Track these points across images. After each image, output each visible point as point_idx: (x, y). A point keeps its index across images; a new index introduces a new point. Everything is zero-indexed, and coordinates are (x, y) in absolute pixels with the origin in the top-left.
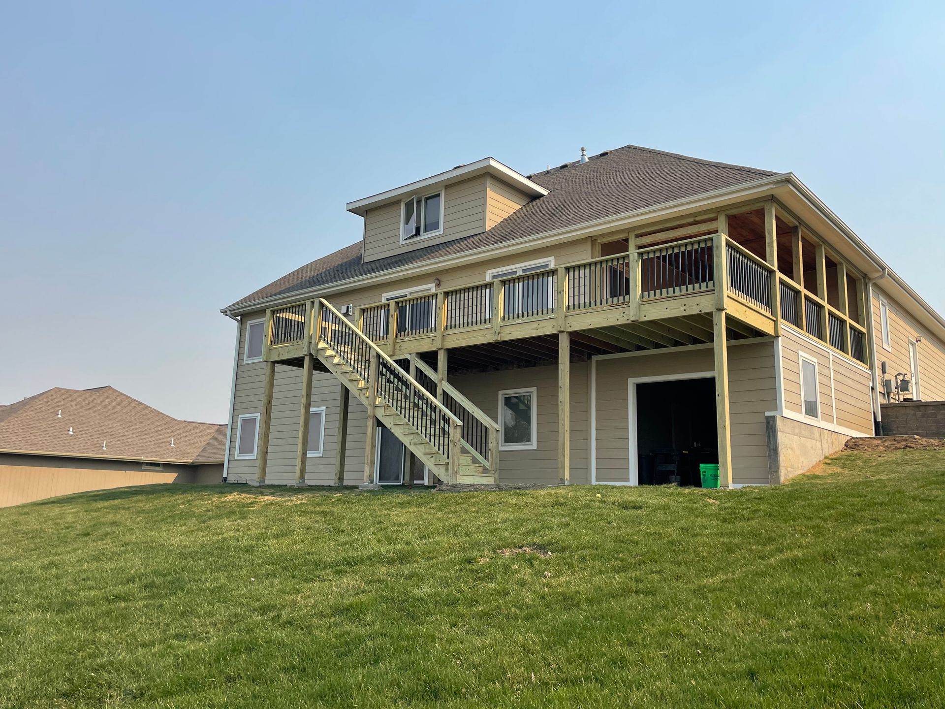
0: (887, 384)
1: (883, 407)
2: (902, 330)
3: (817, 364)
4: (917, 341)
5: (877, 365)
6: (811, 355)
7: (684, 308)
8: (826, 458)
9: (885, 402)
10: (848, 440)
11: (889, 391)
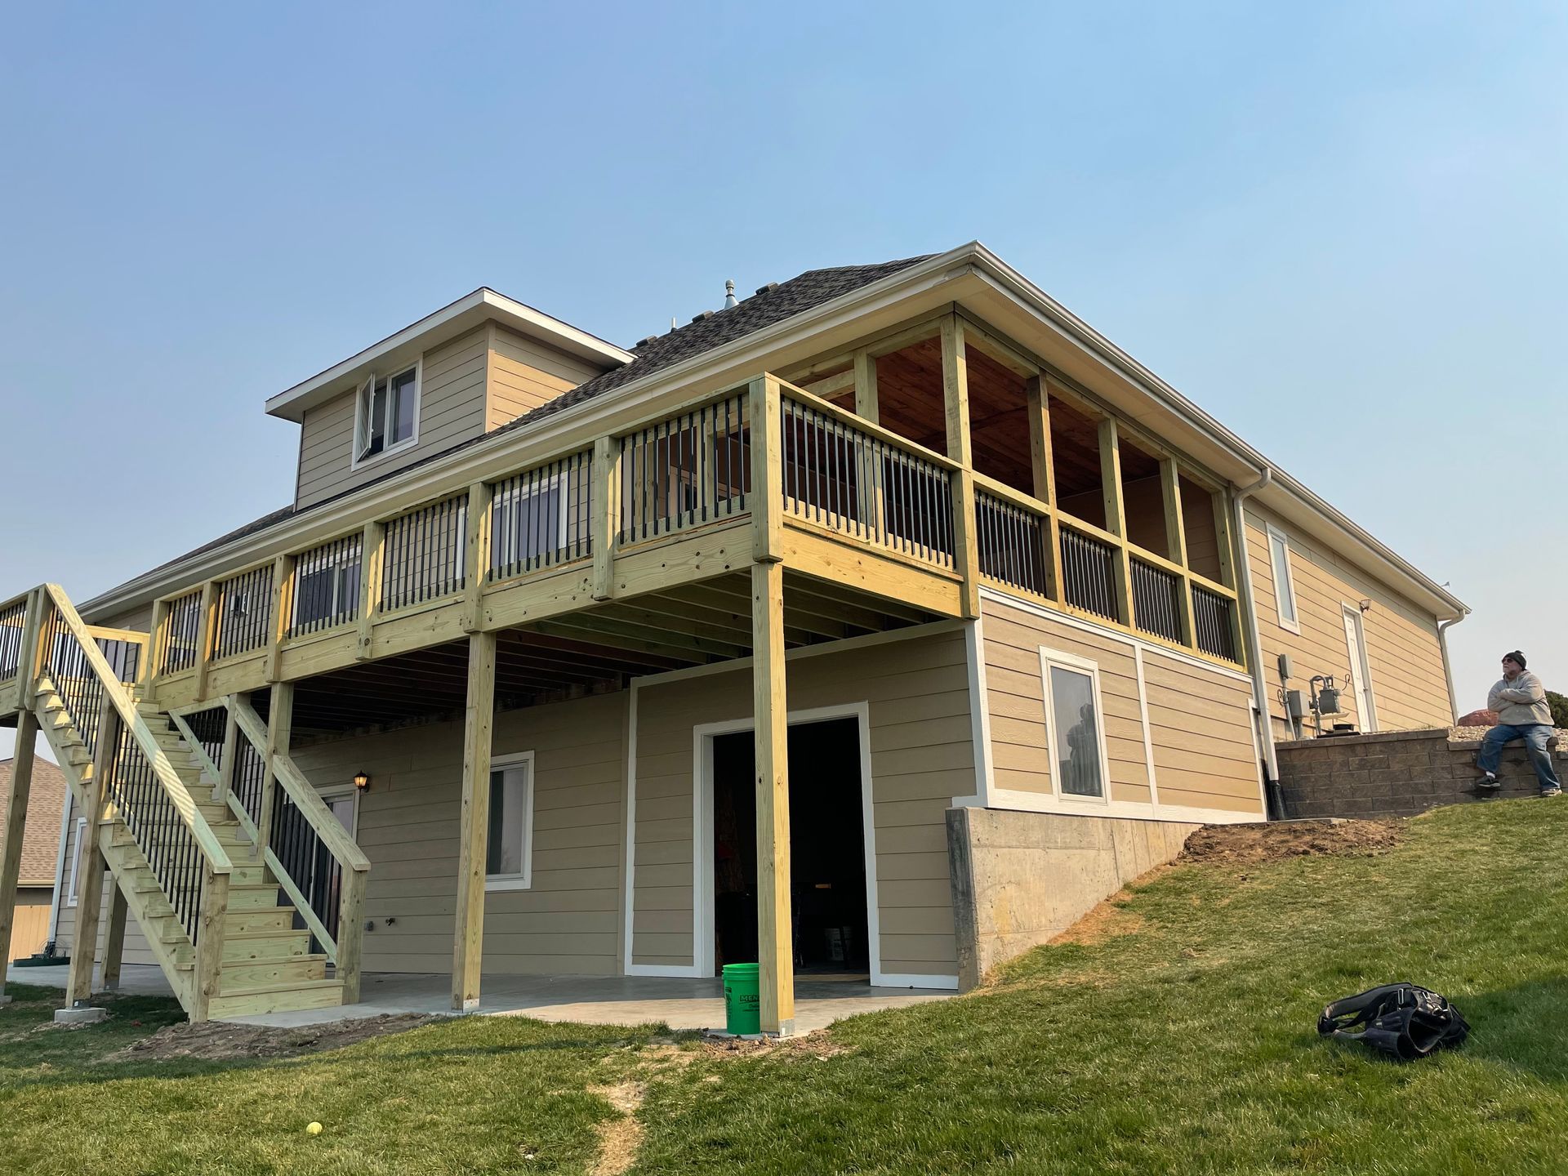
0: (1291, 700)
1: (1282, 750)
2: (1324, 588)
3: (1097, 673)
4: (1362, 610)
5: (1265, 662)
6: (1079, 654)
7: (695, 561)
8: (1127, 886)
9: (1290, 737)
10: (1194, 834)
11: (1297, 714)
